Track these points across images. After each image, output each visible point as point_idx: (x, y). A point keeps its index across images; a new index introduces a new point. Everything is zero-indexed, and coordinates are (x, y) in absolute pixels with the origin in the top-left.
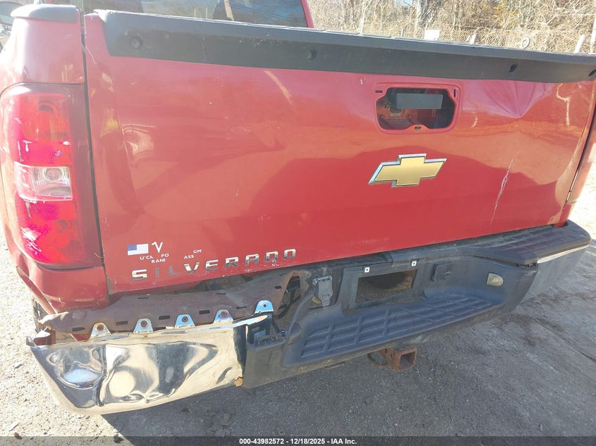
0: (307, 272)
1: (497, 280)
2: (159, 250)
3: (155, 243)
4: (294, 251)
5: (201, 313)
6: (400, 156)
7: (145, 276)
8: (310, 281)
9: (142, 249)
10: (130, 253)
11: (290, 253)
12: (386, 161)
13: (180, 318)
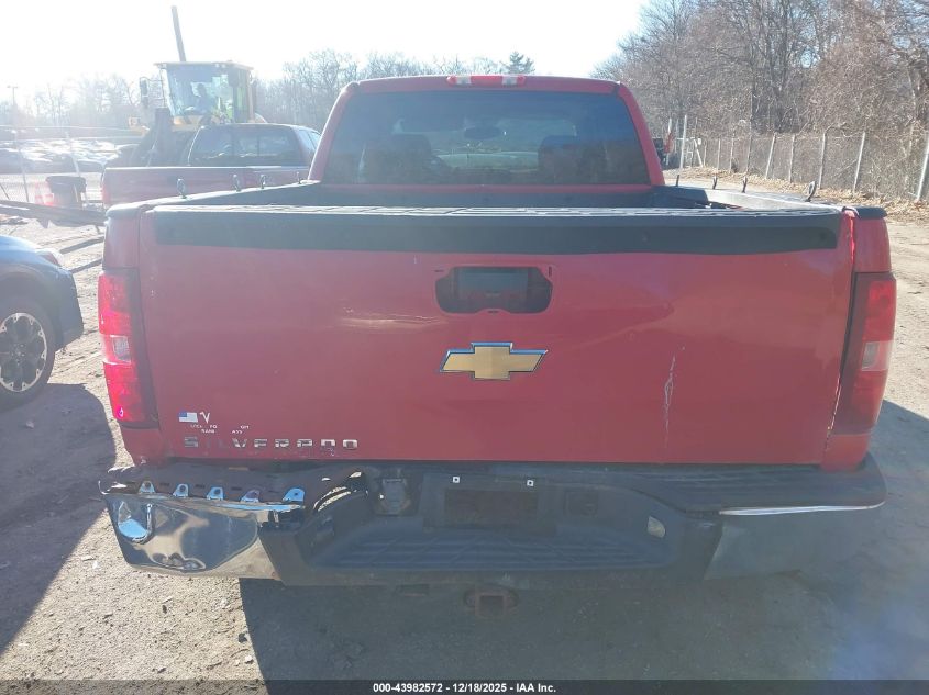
0: (375, 470)
1: (656, 528)
2: (207, 420)
3: (202, 413)
4: (355, 441)
5: (234, 489)
6: (473, 344)
7: (196, 445)
8: (379, 480)
9: (192, 417)
10: (182, 419)
11: (350, 444)
12: (455, 348)
13: (214, 489)
